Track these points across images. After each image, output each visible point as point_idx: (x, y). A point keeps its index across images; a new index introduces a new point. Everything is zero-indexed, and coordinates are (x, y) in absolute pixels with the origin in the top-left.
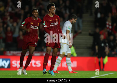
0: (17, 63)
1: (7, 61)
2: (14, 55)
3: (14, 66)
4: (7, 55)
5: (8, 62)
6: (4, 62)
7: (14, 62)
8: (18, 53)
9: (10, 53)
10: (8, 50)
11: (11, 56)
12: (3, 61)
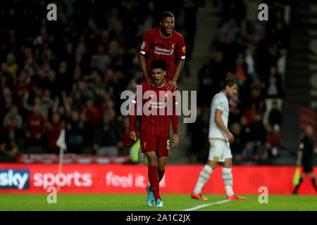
0: (43, 179)
1: (22, 175)
2: (37, 163)
3: (36, 184)
4: (23, 163)
5: (26, 176)
6: (18, 176)
7: (37, 177)
8: (45, 159)
9: (29, 158)
10: (25, 152)
11: (31, 164)
12: (14, 173)
